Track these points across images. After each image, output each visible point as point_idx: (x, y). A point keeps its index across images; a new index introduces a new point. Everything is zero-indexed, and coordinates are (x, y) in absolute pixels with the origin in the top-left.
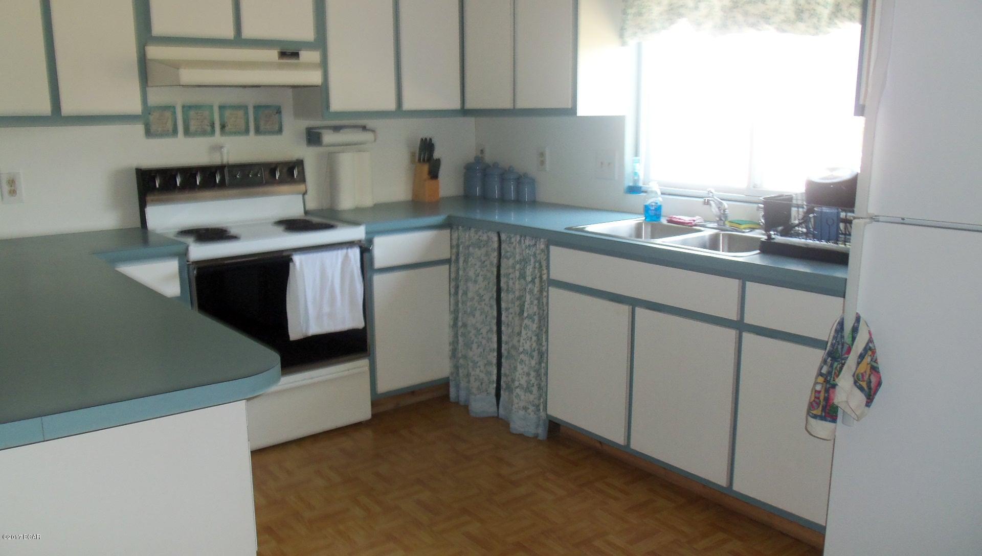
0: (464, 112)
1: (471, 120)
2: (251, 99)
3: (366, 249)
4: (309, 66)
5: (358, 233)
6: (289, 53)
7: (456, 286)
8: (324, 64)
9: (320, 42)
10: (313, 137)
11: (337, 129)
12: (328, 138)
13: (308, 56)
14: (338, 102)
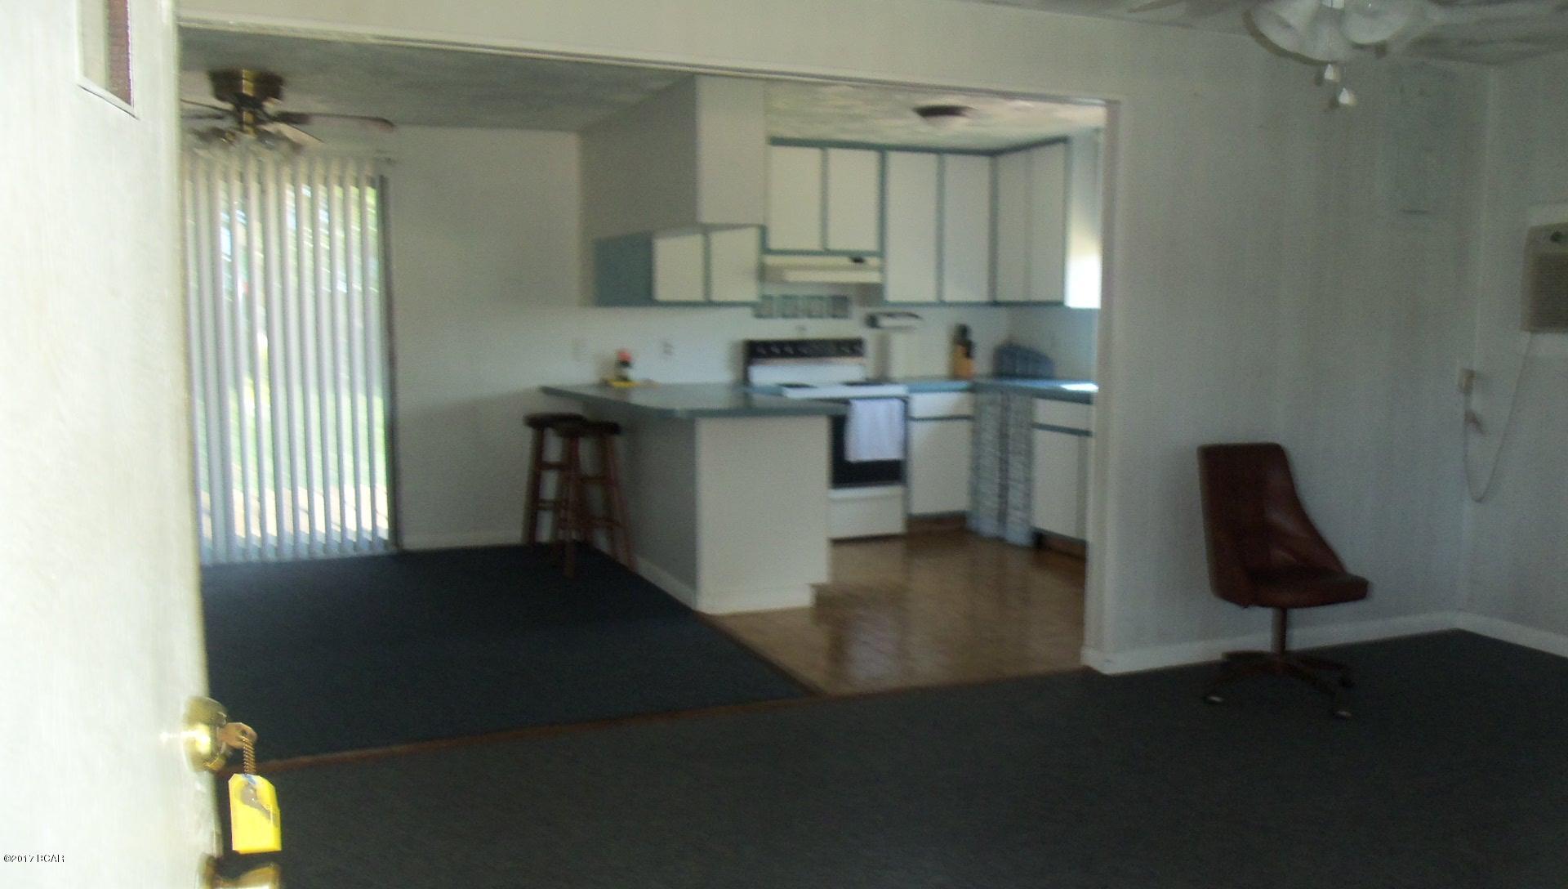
0: (996, 304)
1: (1002, 313)
2: (825, 292)
3: (905, 401)
4: (873, 269)
5: (899, 390)
6: (858, 259)
7: (976, 433)
8: (881, 269)
9: (881, 253)
10: (872, 322)
11: (890, 315)
12: (886, 322)
13: (873, 261)
14: (894, 294)
